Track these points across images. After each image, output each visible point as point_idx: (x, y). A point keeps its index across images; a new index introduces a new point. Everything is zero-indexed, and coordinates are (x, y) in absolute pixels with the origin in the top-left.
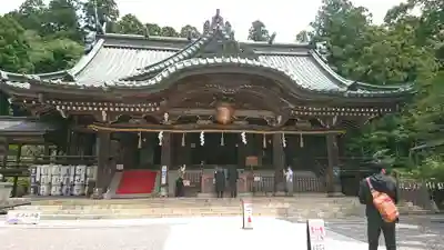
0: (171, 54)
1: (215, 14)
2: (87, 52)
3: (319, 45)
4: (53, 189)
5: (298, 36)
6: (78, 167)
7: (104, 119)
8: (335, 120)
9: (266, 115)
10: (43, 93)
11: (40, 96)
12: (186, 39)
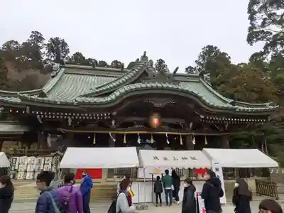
0: (113, 79)
1: (143, 55)
2: (53, 77)
3: (205, 76)
4: (28, 174)
5: (187, 69)
6: (47, 158)
7: (70, 124)
8: (226, 126)
9: (181, 122)
10: (29, 105)
11: (28, 108)
12: (120, 70)
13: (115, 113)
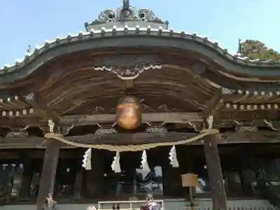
13: (30, 97)
